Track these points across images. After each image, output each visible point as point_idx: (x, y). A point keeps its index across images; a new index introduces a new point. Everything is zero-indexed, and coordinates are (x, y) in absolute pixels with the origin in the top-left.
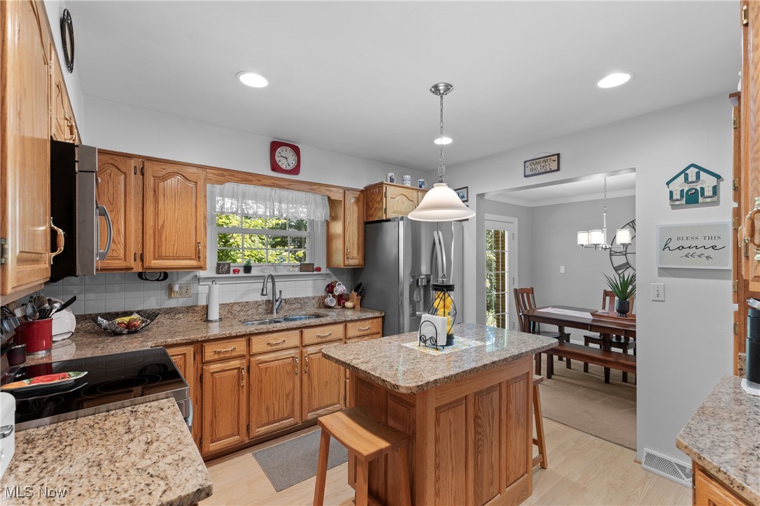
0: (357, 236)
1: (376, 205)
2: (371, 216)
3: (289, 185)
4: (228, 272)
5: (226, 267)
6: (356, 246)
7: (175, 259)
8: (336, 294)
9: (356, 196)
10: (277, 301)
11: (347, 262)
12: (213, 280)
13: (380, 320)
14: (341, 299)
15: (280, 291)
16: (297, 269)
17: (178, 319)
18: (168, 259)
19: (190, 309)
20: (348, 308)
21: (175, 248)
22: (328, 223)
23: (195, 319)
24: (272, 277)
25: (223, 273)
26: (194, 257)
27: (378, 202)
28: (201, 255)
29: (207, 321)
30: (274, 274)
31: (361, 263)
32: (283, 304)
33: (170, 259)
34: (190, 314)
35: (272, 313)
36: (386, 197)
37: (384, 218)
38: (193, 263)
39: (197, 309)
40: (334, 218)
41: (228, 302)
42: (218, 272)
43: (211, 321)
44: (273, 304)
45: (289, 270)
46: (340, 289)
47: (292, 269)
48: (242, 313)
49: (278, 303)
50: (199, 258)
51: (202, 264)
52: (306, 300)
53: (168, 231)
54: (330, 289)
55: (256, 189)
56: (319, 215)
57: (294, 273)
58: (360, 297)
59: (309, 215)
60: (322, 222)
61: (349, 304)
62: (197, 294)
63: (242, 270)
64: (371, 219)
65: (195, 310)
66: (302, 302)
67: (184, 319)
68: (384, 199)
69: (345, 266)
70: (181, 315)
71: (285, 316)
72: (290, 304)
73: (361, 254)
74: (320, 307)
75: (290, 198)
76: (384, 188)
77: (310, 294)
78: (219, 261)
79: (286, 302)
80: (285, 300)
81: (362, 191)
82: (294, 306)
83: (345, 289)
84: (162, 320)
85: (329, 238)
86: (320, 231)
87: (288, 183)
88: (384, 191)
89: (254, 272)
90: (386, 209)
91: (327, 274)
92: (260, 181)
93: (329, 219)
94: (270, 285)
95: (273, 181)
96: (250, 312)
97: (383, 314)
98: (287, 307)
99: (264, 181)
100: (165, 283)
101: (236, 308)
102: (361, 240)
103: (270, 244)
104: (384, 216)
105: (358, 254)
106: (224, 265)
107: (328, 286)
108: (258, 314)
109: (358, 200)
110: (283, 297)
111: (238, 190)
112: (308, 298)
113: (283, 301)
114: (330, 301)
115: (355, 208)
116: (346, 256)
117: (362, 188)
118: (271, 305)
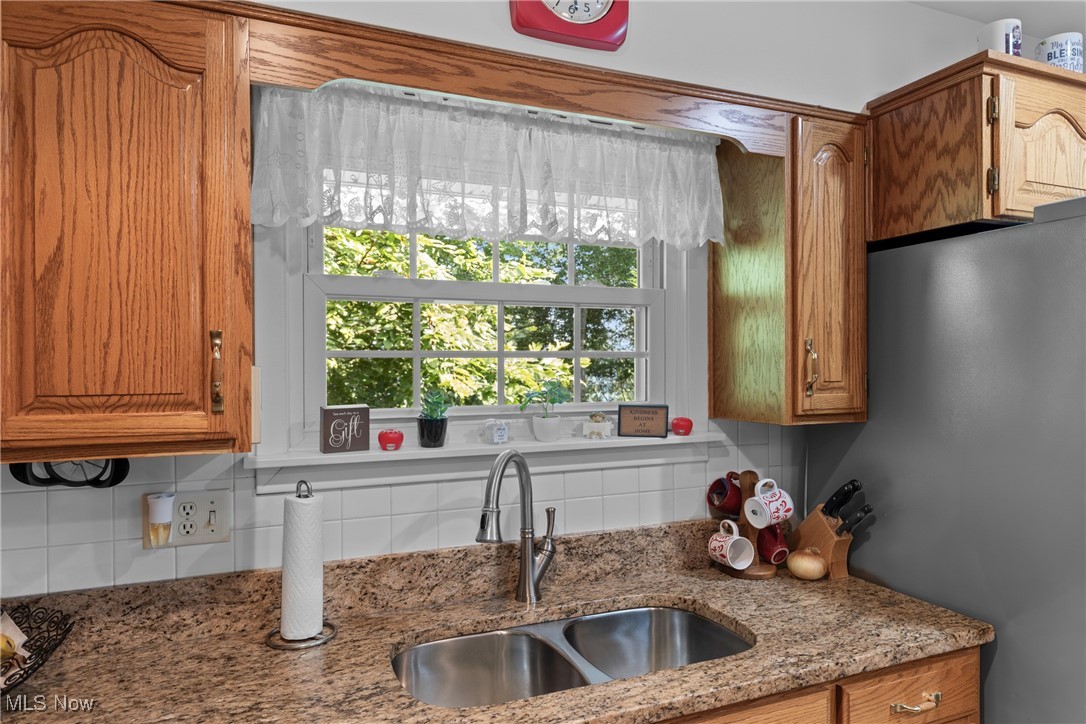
0: (839, 296)
1: (933, 165)
2: (906, 213)
3: (584, 93)
4: (361, 443)
5: (355, 423)
6: (837, 339)
7: (114, 408)
8: (758, 523)
9: (838, 138)
10: (538, 548)
11: (805, 404)
12: (302, 479)
13: (974, 659)
14: (775, 545)
15: (550, 513)
16: (608, 427)
17: (178, 627)
18: (83, 408)
19: (223, 589)
20: (804, 580)
21: (113, 360)
22: (714, 254)
23: (240, 625)
24: (520, 462)
25: (343, 449)
26: (196, 397)
27: (951, 152)
28: (226, 391)
29: (276, 643)
30: (523, 446)
31: (857, 403)
32: (560, 558)
33: (90, 408)
34: (221, 610)
35: (520, 596)
36: (994, 121)
37: (987, 215)
38: (194, 421)
39: (247, 587)
40: (744, 235)
41: (361, 554)
42: (326, 448)
43: (290, 645)
44: (522, 559)
45: (578, 432)
46: (770, 505)
47: (589, 426)
48: (413, 598)
49: (540, 559)
50: (217, 399)
51: (229, 424)
52: (642, 542)
53: (78, 285)
54: (728, 497)
55: (457, 126)
56: (684, 221)
57: (595, 443)
58: (847, 537)
59: (646, 222)
60: (694, 251)
61: (807, 565)
62: (250, 527)
63: (411, 433)
64: (903, 228)
65: (238, 592)
66: (627, 548)
67: (195, 630)
68: (986, 130)
69: (795, 416)
70: (186, 614)
71: (569, 612)
72: (584, 557)
73: (856, 370)
74: (691, 567)
75: (581, 164)
76: (986, 81)
77: (655, 521)
78: (332, 400)
79: (569, 552)
80: (566, 542)
81: (858, 121)
82: (600, 562)
83: (790, 504)
84: (113, 635)
85: (721, 312)
86: (687, 285)
87: (580, 85)
88: (986, 93)
89: (457, 440)
90: (993, 177)
91: (711, 445)
92: (466, 72)
93: (720, 238)
94: (511, 487)
95: (518, 76)
96: (440, 595)
97: (990, 637)
98: (573, 569)
99: (484, 76)
100: (124, 492)
101: (392, 578)
102: (856, 313)
103: (515, 338)
104: (987, 203)
105: (846, 368)
106: (347, 419)
107: (718, 487)
108: (469, 600)
109: (843, 154)
110: (559, 531)
111: (390, 130)
112: (647, 532)
113: (560, 548)
114: (727, 543)
115: (835, 185)
116: (798, 374)
117: (859, 108)
118: (517, 565)
